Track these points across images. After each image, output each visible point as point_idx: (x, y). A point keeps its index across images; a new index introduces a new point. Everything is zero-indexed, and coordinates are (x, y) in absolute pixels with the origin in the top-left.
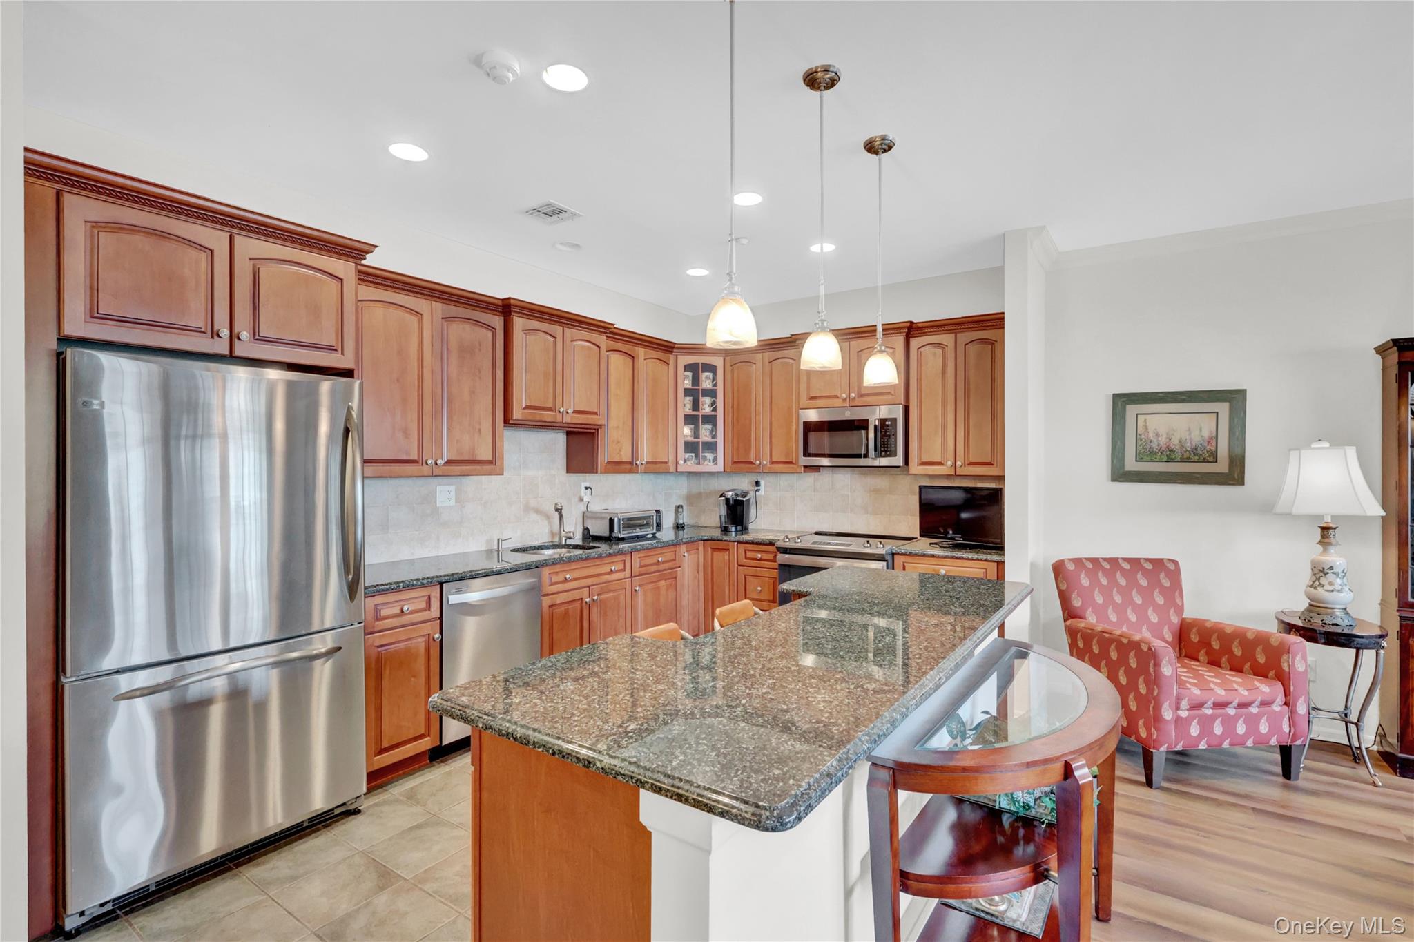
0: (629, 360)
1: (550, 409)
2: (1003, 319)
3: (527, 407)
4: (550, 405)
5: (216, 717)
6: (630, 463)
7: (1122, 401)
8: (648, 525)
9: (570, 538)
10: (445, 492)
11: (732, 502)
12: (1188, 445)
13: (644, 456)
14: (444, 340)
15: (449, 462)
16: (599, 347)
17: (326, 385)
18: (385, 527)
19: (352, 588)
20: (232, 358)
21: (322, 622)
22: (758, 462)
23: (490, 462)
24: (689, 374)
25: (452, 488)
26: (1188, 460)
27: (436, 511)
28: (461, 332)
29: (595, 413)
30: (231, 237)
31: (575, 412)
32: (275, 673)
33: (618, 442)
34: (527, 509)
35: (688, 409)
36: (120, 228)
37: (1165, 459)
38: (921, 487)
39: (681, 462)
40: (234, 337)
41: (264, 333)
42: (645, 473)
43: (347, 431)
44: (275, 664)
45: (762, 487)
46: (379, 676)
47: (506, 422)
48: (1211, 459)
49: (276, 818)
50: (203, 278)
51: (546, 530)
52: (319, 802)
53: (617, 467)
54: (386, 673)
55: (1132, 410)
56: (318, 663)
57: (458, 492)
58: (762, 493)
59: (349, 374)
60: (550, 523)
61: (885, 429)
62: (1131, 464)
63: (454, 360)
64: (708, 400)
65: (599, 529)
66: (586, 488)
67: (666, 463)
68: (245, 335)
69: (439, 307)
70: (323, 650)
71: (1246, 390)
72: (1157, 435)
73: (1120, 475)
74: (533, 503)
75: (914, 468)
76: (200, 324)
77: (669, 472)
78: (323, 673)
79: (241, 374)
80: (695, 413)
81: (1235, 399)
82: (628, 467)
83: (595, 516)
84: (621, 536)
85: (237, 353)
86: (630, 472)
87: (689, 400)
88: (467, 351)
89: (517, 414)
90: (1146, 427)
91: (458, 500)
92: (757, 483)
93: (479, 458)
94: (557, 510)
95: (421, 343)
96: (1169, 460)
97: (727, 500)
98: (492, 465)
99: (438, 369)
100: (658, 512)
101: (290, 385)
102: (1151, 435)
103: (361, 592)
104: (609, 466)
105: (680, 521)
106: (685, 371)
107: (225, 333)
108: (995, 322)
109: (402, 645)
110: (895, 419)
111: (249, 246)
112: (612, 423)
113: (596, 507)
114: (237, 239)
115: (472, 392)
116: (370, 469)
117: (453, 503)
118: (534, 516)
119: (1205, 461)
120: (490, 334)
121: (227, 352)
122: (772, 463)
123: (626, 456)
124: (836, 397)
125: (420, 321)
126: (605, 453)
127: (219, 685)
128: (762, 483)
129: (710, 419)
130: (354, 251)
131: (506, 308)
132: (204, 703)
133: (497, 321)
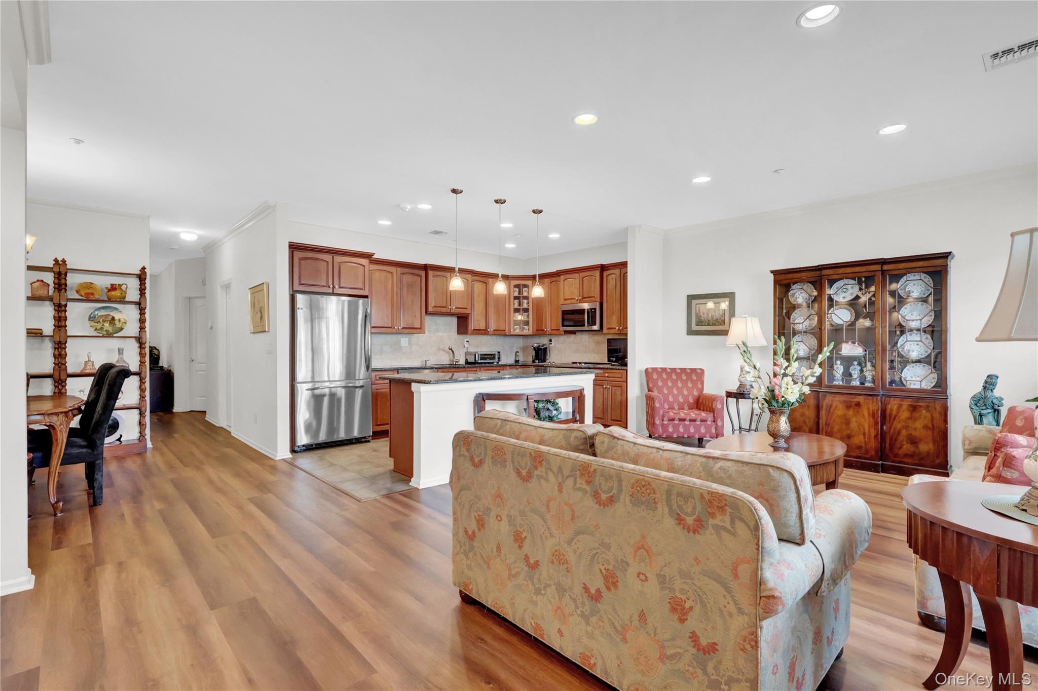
0: (484, 285)
1: (445, 307)
2: (627, 264)
3: (434, 307)
4: (444, 305)
5: (326, 400)
6: (485, 330)
7: (691, 298)
8: (494, 358)
9: (457, 362)
10: (404, 340)
11: (536, 349)
12: (715, 318)
13: (492, 327)
14: (401, 281)
15: (403, 328)
16: (468, 280)
17: (361, 301)
18: (381, 352)
19: (368, 367)
20: (333, 294)
21: (359, 377)
22: (546, 330)
23: (420, 328)
24: (517, 290)
25: (407, 339)
26: (714, 324)
27: (401, 348)
28: (407, 278)
29: (466, 308)
30: (333, 257)
31: (456, 308)
32: (343, 391)
33: (478, 321)
34: (439, 349)
35: (516, 306)
36: (306, 259)
37: (706, 324)
38: (608, 340)
39: (512, 330)
40: (334, 287)
41: (342, 285)
42: (493, 335)
43: (366, 316)
44: (344, 387)
45: (553, 342)
46: (377, 399)
47: (426, 312)
48: (723, 324)
49: (342, 435)
50: (325, 271)
51: (448, 358)
52: (356, 434)
53: (478, 332)
54: (379, 399)
55: (694, 302)
56: (357, 390)
57: (410, 341)
58: (553, 345)
59: (366, 297)
60: (449, 356)
61: (592, 312)
62: (694, 327)
63: (405, 289)
64: (525, 301)
65: (471, 359)
66: (467, 341)
67: (504, 330)
68: (337, 287)
69: (399, 269)
70: (359, 385)
71: (735, 293)
72: (704, 314)
73: (690, 332)
74: (442, 347)
75: (605, 330)
76: (325, 284)
77: (506, 335)
78: (359, 393)
79: (334, 298)
80: (520, 307)
81: (730, 296)
82: (484, 332)
83: (470, 354)
84: (479, 361)
85: (335, 292)
86: (485, 334)
87: (516, 301)
88: (410, 285)
89: (430, 309)
90: (699, 310)
91: (409, 344)
92: (551, 340)
93: (416, 327)
94: (450, 349)
95: (393, 284)
96: (709, 325)
97: (534, 348)
98: (420, 329)
99: (399, 292)
100: (499, 352)
101: (349, 301)
102: (701, 314)
103: (370, 369)
104: (474, 331)
105: (517, 359)
106: (514, 288)
107: (331, 286)
108: (624, 265)
109: (384, 390)
110: (595, 309)
111: (338, 259)
112: (476, 312)
113: (471, 350)
114: (335, 257)
115: (412, 301)
116: (374, 330)
117: (407, 345)
118: (442, 352)
119: (721, 325)
120: (419, 278)
121: (331, 292)
122: (552, 330)
123: (482, 326)
124: (574, 299)
125: (392, 275)
126: (472, 326)
127: (327, 391)
128: (553, 340)
129: (526, 310)
130: (368, 256)
131: (426, 268)
132: (323, 396)
133: (423, 273)
